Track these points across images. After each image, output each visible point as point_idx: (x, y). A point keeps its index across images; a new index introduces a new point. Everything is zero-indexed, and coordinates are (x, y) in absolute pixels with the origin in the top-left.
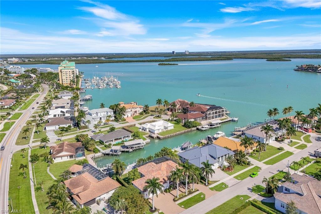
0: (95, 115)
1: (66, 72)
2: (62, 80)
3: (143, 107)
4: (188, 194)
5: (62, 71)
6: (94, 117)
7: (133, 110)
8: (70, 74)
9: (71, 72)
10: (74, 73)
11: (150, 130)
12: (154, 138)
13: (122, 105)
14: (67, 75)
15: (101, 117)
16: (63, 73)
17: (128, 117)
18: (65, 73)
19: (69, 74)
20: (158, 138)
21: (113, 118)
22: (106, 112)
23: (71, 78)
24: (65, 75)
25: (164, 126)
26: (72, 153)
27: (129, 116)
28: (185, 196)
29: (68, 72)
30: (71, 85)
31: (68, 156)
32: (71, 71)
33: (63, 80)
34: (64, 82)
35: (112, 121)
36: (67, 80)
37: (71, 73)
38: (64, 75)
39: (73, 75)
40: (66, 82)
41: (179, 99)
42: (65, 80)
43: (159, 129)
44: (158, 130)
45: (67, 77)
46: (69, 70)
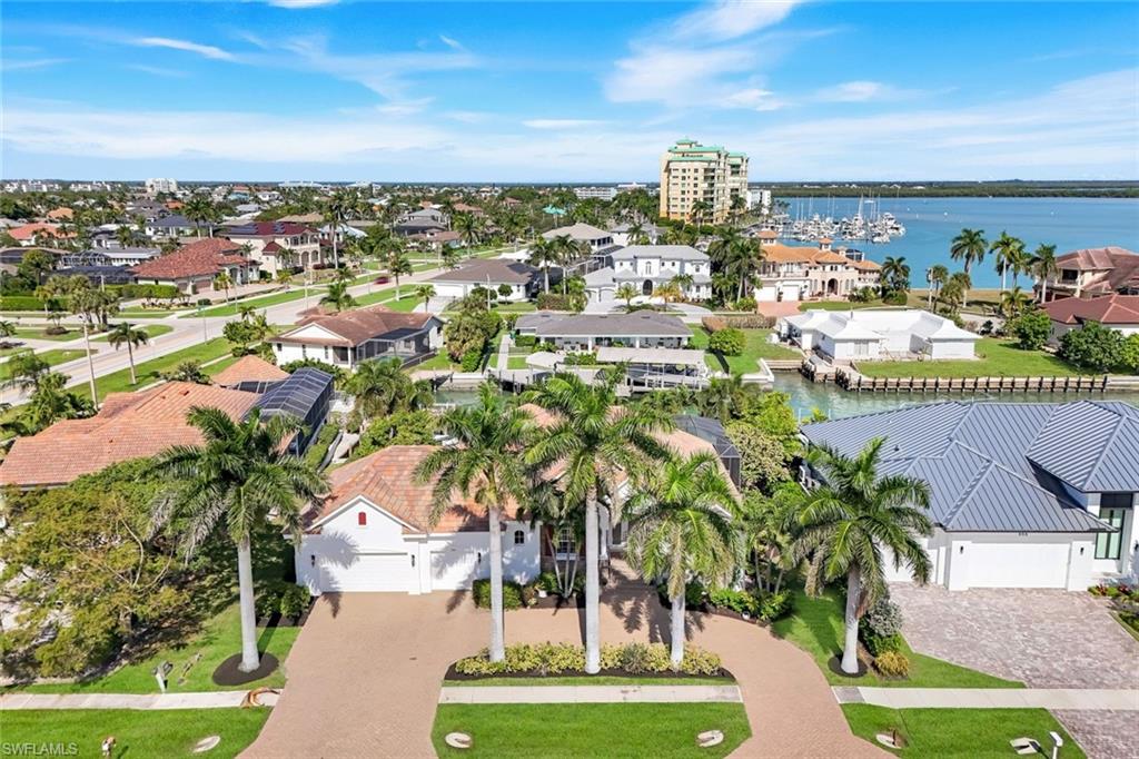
0: (627, 265)
1: (684, 171)
2: (668, 199)
3: (879, 267)
4: (602, 672)
5: (672, 166)
6: (620, 274)
7: (816, 275)
8: (696, 179)
9: (701, 171)
10: (713, 177)
11: (820, 343)
12: (819, 378)
13: (769, 244)
14: (687, 181)
15: (648, 276)
16: (674, 173)
17: (779, 299)
18: (680, 174)
19: (692, 178)
20: (841, 381)
21: (706, 293)
22: (677, 263)
23: (701, 193)
24: (679, 181)
25: (913, 336)
26: (346, 340)
27: (784, 297)
28: (572, 674)
29: (692, 171)
30: (695, 221)
31: (326, 348)
32: (701, 166)
33: (672, 202)
34: (672, 209)
35: (697, 302)
36: (683, 200)
37: (701, 175)
38: (675, 181)
39: (706, 185)
40: (679, 210)
41: (1110, 249)
42: (679, 203)
43: (867, 341)
44: (857, 341)
45: (686, 189)
46: (697, 165)
